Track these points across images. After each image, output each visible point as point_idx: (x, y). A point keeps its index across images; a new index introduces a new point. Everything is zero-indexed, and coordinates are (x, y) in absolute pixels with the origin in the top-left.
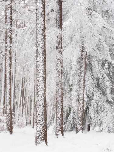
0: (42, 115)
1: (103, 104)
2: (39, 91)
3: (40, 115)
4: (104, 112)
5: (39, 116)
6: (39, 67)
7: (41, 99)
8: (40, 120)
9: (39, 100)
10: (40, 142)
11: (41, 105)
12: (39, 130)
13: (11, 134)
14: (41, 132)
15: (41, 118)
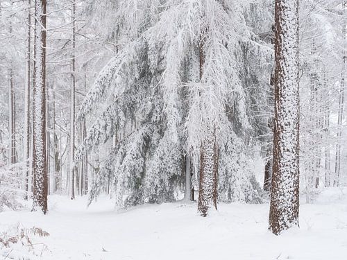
0: (294, 151)
1: (230, 135)
2: (285, 85)
3: (288, 150)
4: (233, 154)
5: (285, 155)
6: (287, 22)
7: (290, 109)
8: (289, 163)
9: (287, 110)
10: (288, 223)
11: (292, 123)
12: (286, 190)
13: (45, 213)
14: (291, 196)
15: (290, 158)
